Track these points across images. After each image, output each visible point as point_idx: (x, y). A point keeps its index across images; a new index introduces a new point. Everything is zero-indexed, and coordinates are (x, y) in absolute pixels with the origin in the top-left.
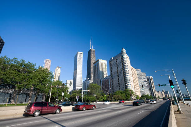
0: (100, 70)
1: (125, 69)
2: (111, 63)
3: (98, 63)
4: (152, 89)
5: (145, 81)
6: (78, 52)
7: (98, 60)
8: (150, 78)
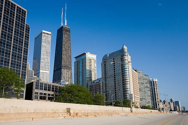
0: (88, 68)
1: (125, 73)
2: (105, 62)
3: (83, 57)
4: (155, 98)
5: (147, 87)
6: (43, 31)
7: (85, 54)
8: (154, 82)
